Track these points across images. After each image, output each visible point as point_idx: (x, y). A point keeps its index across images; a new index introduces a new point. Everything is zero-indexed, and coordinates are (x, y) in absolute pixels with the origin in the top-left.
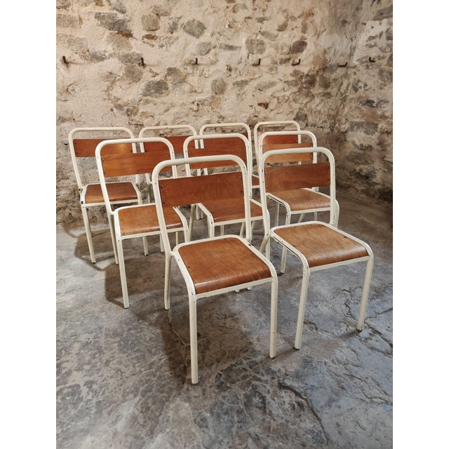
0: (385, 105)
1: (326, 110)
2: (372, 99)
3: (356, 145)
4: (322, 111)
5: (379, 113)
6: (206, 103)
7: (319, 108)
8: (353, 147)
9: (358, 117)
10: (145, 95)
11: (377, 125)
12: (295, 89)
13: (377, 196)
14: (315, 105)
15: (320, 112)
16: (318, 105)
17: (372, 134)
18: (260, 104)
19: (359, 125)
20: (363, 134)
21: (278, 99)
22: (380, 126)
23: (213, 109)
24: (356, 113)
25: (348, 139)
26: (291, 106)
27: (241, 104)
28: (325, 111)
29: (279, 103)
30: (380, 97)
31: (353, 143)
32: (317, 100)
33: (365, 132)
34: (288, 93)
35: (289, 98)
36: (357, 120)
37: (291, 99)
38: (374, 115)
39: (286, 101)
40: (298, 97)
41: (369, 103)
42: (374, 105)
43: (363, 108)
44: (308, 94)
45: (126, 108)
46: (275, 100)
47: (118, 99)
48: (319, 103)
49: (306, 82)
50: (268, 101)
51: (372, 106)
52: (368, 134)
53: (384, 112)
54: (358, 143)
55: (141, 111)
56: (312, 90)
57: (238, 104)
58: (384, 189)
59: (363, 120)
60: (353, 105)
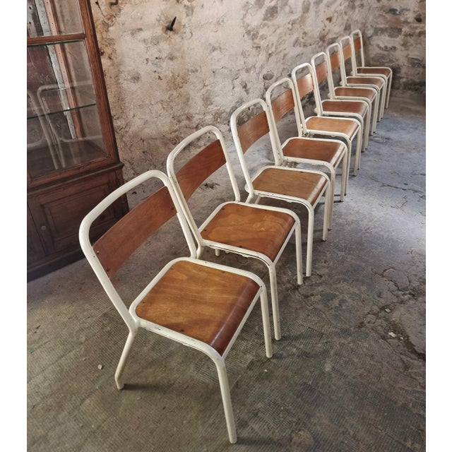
0: (407, 13)
2: (395, 8)
3: (380, 48)
5: (402, 19)
6: (297, 22)
7: (357, 18)
8: (377, 49)
9: (382, 23)
10: (264, 19)
11: (401, 29)
13: (401, 88)
14: (355, 15)
17: (396, 37)
18: (327, 19)
19: (383, 31)
20: (387, 38)
22: (403, 30)
23: (301, 26)
24: (380, 20)
25: (372, 43)
26: (343, 19)
30: (402, 6)
31: (378, 46)
32: (357, 11)
33: (389, 36)
34: (342, 8)
36: (382, 26)
37: (344, 12)
38: (398, 22)
39: (341, 15)
41: (393, 11)
42: (398, 13)
43: (387, 16)
45: (252, 33)
46: (336, 14)
47: (248, 25)
48: (358, 14)
51: (395, 14)
52: (392, 37)
53: (406, 19)
54: (382, 46)
55: (260, 34)
57: (316, 20)
58: (408, 81)
59: (387, 26)
60: (377, 13)
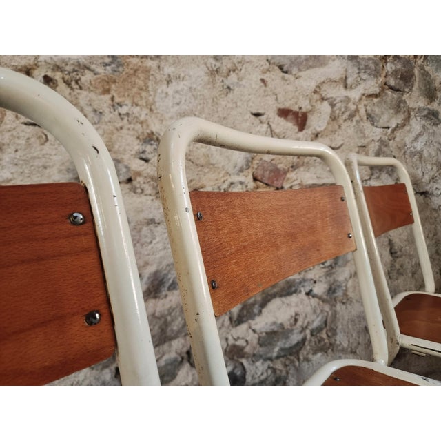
1: (433, 153)
4: (425, 154)
6: (87, 77)
7: (419, 146)
12: (372, 86)
14: (412, 136)
15: (420, 154)
16: (416, 139)
18: (284, 113)
21: (332, 105)
23: (115, 105)
26: (362, 131)
27: (223, 102)
28: (430, 156)
29: (334, 118)
32: (416, 125)
34: (355, 94)
35: (357, 111)
37: (362, 111)
39: (351, 117)
40: (377, 110)
44: (399, 106)
46: (325, 108)
48: (419, 135)
49: (395, 73)
50: (305, 105)
56: (405, 97)
57: (214, 101)
